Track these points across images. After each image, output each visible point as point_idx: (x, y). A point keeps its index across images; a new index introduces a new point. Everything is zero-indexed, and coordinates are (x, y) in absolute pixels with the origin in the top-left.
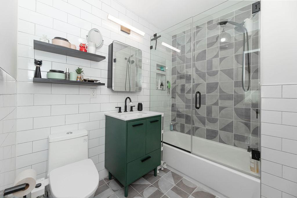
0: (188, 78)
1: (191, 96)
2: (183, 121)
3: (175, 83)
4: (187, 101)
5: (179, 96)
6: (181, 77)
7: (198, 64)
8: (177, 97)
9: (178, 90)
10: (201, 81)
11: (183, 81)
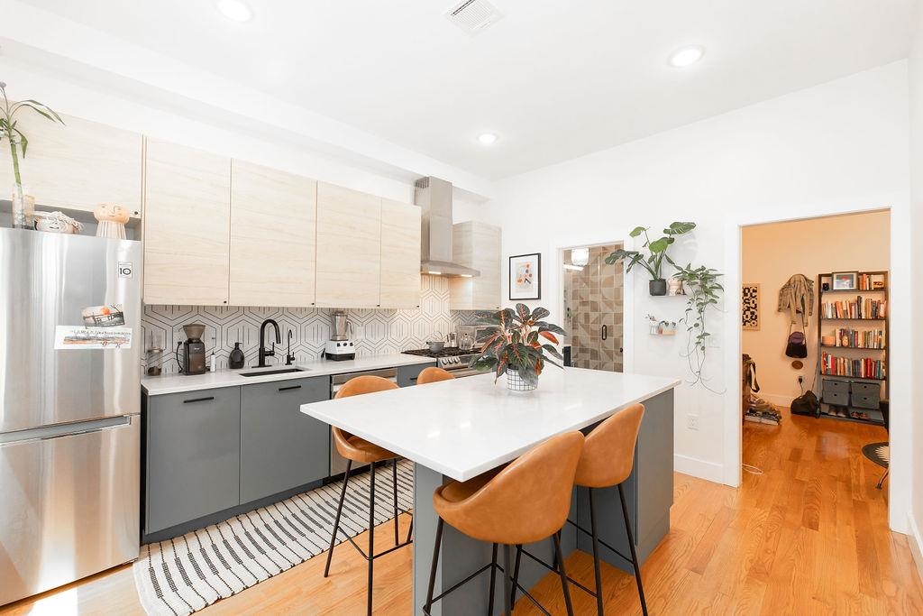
0: (595, 307)
1: (598, 327)
2: (588, 357)
3: (577, 310)
4: (593, 332)
5: (583, 326)
6: (584, 303)
7: (605, 290)
8: (580, 327)
9: (581, 320)
10: (608, 310)
11: (588, 309)
